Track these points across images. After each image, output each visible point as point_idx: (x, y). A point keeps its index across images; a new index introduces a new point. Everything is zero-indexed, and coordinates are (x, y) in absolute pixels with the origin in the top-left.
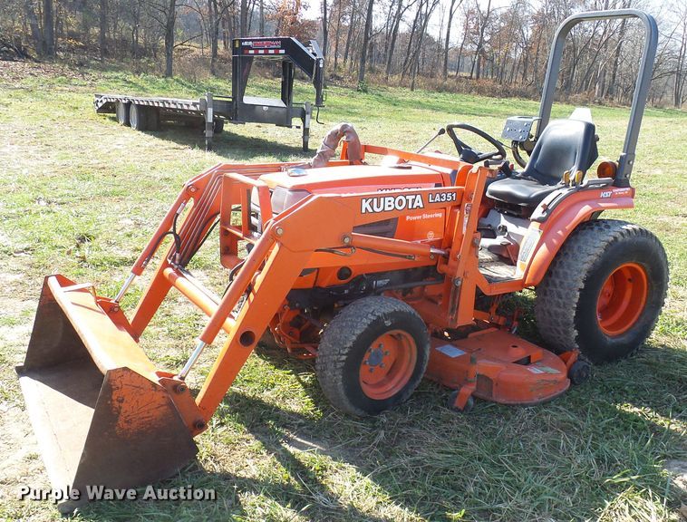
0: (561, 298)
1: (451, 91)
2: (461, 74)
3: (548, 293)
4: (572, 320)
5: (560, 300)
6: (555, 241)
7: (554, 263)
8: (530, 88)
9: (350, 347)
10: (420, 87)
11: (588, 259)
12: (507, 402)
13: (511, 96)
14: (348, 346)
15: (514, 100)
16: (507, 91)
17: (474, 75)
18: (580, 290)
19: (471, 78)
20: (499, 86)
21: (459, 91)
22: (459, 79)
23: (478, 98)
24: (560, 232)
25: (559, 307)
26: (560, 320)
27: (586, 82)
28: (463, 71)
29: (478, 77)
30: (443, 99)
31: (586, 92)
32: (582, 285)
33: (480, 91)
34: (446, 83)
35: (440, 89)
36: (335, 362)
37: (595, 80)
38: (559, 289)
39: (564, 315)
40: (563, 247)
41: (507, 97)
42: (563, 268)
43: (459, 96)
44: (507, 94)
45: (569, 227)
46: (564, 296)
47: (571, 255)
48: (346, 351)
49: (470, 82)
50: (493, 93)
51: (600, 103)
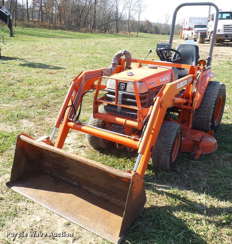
0: (206, 112)
1: (33, 27)
2: (34, 20)
3: (199, 111)
4: (210, 119)
5: (205, 113)
6: (202, 91)
7: (203, 99)
8: (64, 26)
9: (172, 144)
10: (19, 25)
11: (215, 97)
12: (206, 154)
13: (57, 29)
14: (171, 143)
15: (59, 31)
16: (55, 27)
17: (40, 20)
18: (213, 108)
19: (39, 21)
20: (52, 25)
21: (35, 27)
22: (35, 22)
23: (44, 30)
24: (203, 88)
25: (205, 115)
26: (205, 120)
27: (85, 24)
28: (35, 19)
29: (42, 21)
30: (30, 30)
31: (86, 27)
32: (214, 107)
33: (45, 27)
34: (30, 23)
35: (28, 26)
36: (166, 151)
37: (88, 23)
38: (205, 109)
39: (207, 118)
40: (205, 93)
41: (56, 30)
42: (205, 101)
43: (36, 29)
44: (55, 28)
45: (206, 85)
46: (207, 111)
47: (207, 96)
48: (171, 146)
49: (40, 23)
50: (50, 28)
51: (91, 32)
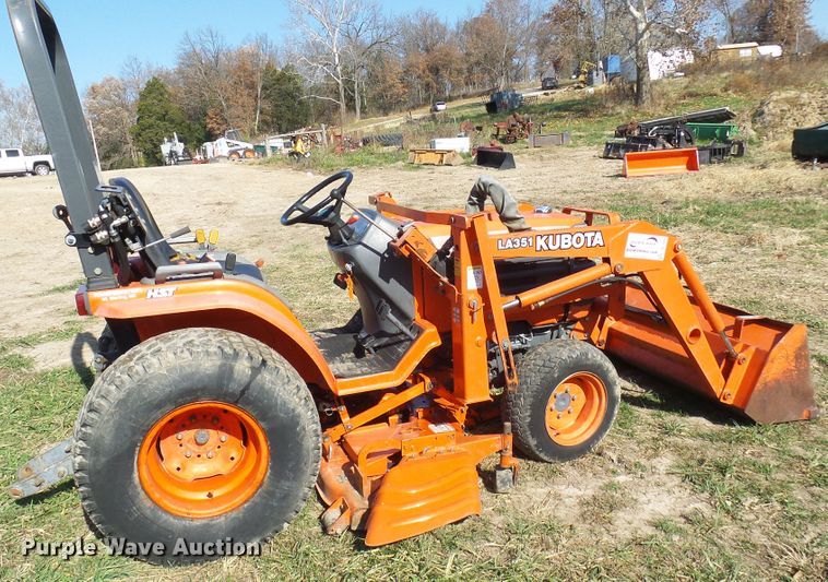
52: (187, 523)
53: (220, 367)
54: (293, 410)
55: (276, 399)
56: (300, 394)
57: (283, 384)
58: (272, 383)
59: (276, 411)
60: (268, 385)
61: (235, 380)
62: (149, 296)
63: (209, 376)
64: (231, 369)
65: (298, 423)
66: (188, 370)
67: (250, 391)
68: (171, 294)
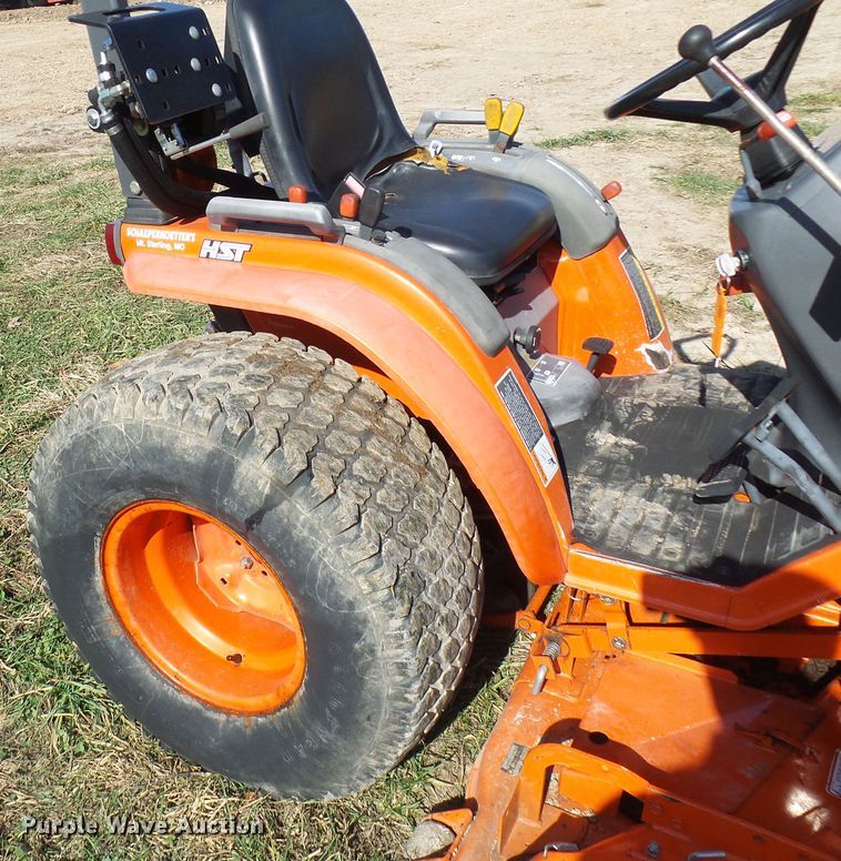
52: (171, 691)
53: (212, 455)
54: (351, 605)
55: (315, 566)
56: (376, 576)
57: (338, 542)
58: (312, 530)
59: (312, 588)
60: (301, 532)
61: (234, 495)
62: (204, 254)
63: (189, 467)
64: (231, 469)
65: (358, 636)
66: (156, 439)
67: (263, 527)
68: (238, 257)
